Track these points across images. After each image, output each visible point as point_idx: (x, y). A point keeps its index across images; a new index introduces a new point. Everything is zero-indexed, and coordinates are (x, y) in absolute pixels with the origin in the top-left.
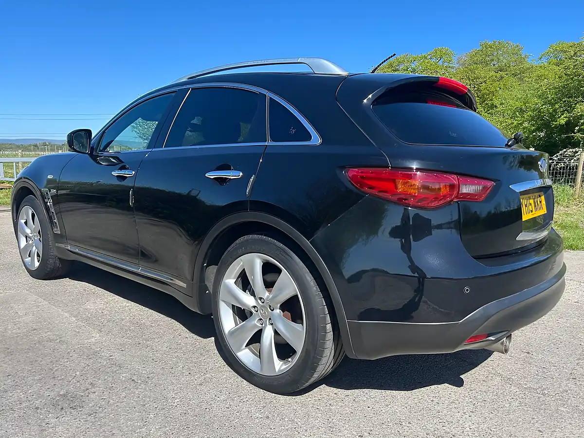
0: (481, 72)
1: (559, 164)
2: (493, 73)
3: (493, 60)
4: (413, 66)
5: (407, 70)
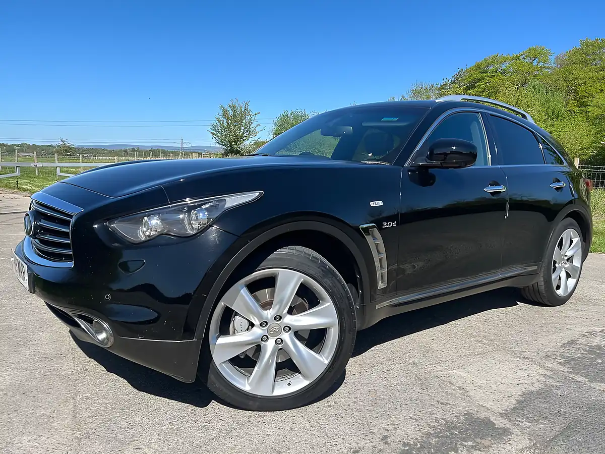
0: (580, 73)
2: (594, 73)
3: (594, 60)
4: (503, 67)
5: (496, 72)
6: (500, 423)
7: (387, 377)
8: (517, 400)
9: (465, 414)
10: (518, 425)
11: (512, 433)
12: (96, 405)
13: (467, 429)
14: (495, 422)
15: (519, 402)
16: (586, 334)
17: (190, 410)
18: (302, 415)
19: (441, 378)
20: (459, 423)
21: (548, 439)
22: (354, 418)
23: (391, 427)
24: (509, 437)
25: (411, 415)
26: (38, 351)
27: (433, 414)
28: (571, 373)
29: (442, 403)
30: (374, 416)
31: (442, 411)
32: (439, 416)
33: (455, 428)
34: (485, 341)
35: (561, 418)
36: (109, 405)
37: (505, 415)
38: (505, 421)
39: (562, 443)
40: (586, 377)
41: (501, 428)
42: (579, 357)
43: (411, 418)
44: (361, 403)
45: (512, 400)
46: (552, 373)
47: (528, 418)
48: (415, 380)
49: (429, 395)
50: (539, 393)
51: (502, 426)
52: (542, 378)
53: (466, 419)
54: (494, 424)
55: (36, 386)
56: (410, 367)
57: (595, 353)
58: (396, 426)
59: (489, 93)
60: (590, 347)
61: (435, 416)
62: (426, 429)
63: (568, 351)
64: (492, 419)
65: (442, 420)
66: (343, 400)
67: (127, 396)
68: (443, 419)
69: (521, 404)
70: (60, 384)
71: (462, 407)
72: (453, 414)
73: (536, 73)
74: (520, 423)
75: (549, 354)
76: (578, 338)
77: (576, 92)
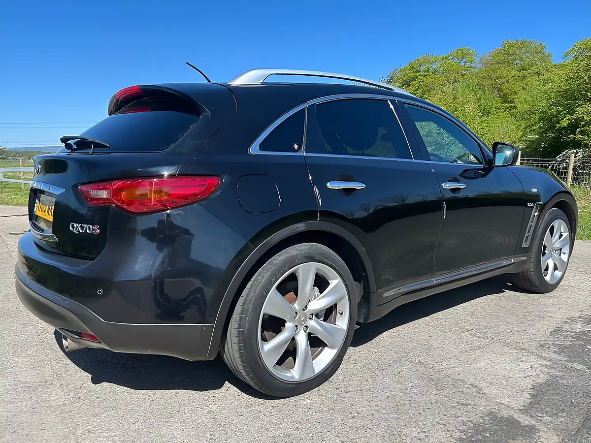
0: (504, 71)
1: (562, 165)
2: (516, 72)
3: (515, 59)
4: (434, 67)
5: (428, 71)
6: (525, 420)
7: (400, 380)
8: (530, 394)
9: (488, 415)
10: (541, 420)
11: (539, 431)
12: (101, 439)
13: (496, 430)
14: (519, 419)
15: (533, 396)
16: (567, 320)
17: (208, 435)
18: (328, 430)
19: (451, 376)
20: (487, 425)
21: (573, 433)
22: (383, 428)
23: (422, 435)
24: (538, 434)
25: (438, 420)
26: (17, 379)
27: (458, 417)
28: (568, 361)
29: (462, 404)
30: (402, 424)
31: (465, 413)
32: (465, 419)
33: (485, 430)
34: (479, 335)
35: (576, 409)
36: (117, 438)
37: (525, 411)
38: (528, 418)
39: (588, 436)
40: (583, 365)
41: (527, 426)
42: (570, 345)
43: (438, 423)
44: (384, 411)
45: (526, 395)
46: (551, 363)
47: (547, 412)
48: (428, 381)
49: (447, 396)
50: (547, 384)
51: (526, 423)
52: (544, 369)
53: (491, 419)
54: (519, 422)
55: (26, 422)
56: (418, 367)
57: (583, 340)
58: (427, 434)
59: (423, 91)
60: (576, 333)
61: (461, 419)
62: (458, 434)
63: (558, 339)
64: (515, 417)
65: (469, 423)
66: (365, 409)
67: (134, 426)
68: (469, 421)
69: (536, 398)
70: (53, 417)
71: (483, 407)
72: (477, 414)
73: (464, 72)
74: (542, 418)
75: (542, 343)
76: (561, 326)
77: (500, 90)
